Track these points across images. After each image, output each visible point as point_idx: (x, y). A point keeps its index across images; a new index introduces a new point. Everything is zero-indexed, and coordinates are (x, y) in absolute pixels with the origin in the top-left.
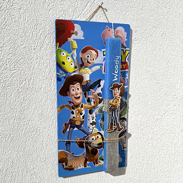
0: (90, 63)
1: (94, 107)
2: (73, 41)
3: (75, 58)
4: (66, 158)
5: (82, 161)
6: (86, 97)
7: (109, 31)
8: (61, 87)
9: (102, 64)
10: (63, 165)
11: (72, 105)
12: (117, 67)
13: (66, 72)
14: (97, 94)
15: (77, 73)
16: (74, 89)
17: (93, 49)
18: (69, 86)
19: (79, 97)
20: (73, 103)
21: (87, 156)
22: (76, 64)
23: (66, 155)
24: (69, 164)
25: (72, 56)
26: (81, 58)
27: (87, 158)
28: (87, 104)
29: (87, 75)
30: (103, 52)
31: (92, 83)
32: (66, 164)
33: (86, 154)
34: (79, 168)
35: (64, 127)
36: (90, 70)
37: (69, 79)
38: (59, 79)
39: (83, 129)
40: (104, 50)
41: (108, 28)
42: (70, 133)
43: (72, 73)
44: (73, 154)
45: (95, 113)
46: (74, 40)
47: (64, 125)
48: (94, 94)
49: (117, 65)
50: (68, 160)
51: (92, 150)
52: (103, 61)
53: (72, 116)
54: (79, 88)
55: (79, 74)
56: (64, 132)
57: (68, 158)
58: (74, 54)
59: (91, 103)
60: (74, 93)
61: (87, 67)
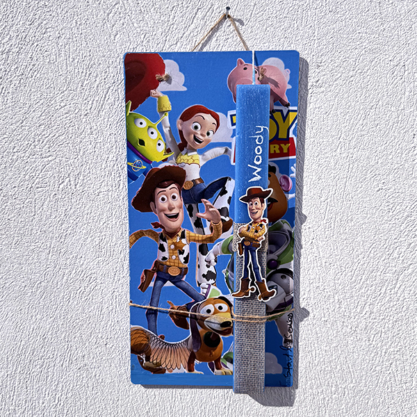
0: (200, 142)
1: (211, 239)
2: (161, 95)
3: (166, 130)
4: (147, 345)
5: (182, 357)
6: (191, 215)
7: (245, 69)
8: (137, 192)
9: (230, 145)
10: (140, 358)
11: (160, 231)
12: (258, 151)
13: (147, 161)
14: (219, 210)
15: (171, 163)
16: (165, 197)
17: (207, 112)
18: (155, 189)
19: (176, 216)
20: (163, 227)
21: (194, 348)
22: (168, 144)
23: (148, 338)
24: (155, 358)
25: (160, 128)
26: (181, 132)
27: (195, 351)
28: (195, 230)
29: (194, 167)
30: (231, 116)
31: (205, 186)
32: (148, 359)
33: (193, 343)
34: (176, 371)
35: (142, 278)
36: (200, 156)
37: (154, 175)
38: (132, 176)
39: (186, 285)
40: (234, 112)
41: (242, 63)
42: (157, 292)
43: (160, 163)
44: (162, 337)
45: (213, 252)
46: (164, 93)
47: (143, 273)
48: (211, 209)
49: (259, 147)
50: (152, 348)
51: (208, 335)
52: (232, 137)
53: (161, 255)
54: (176, 195)
55: (176, 165)
56: (144, 287)
57: (152, 346)
58: (165, 123)
59: (205, 229)
60: (165, 205)
61: (194, 150)
